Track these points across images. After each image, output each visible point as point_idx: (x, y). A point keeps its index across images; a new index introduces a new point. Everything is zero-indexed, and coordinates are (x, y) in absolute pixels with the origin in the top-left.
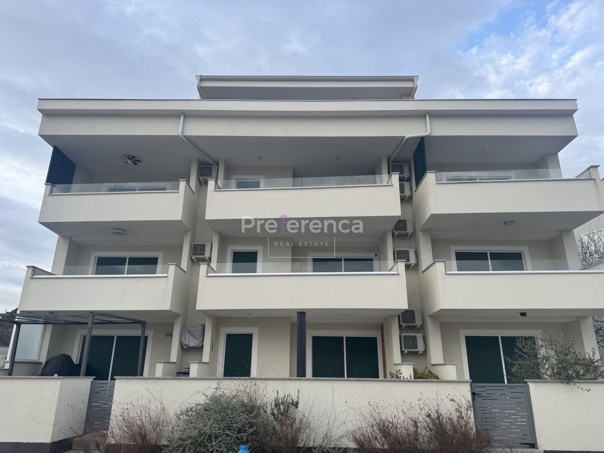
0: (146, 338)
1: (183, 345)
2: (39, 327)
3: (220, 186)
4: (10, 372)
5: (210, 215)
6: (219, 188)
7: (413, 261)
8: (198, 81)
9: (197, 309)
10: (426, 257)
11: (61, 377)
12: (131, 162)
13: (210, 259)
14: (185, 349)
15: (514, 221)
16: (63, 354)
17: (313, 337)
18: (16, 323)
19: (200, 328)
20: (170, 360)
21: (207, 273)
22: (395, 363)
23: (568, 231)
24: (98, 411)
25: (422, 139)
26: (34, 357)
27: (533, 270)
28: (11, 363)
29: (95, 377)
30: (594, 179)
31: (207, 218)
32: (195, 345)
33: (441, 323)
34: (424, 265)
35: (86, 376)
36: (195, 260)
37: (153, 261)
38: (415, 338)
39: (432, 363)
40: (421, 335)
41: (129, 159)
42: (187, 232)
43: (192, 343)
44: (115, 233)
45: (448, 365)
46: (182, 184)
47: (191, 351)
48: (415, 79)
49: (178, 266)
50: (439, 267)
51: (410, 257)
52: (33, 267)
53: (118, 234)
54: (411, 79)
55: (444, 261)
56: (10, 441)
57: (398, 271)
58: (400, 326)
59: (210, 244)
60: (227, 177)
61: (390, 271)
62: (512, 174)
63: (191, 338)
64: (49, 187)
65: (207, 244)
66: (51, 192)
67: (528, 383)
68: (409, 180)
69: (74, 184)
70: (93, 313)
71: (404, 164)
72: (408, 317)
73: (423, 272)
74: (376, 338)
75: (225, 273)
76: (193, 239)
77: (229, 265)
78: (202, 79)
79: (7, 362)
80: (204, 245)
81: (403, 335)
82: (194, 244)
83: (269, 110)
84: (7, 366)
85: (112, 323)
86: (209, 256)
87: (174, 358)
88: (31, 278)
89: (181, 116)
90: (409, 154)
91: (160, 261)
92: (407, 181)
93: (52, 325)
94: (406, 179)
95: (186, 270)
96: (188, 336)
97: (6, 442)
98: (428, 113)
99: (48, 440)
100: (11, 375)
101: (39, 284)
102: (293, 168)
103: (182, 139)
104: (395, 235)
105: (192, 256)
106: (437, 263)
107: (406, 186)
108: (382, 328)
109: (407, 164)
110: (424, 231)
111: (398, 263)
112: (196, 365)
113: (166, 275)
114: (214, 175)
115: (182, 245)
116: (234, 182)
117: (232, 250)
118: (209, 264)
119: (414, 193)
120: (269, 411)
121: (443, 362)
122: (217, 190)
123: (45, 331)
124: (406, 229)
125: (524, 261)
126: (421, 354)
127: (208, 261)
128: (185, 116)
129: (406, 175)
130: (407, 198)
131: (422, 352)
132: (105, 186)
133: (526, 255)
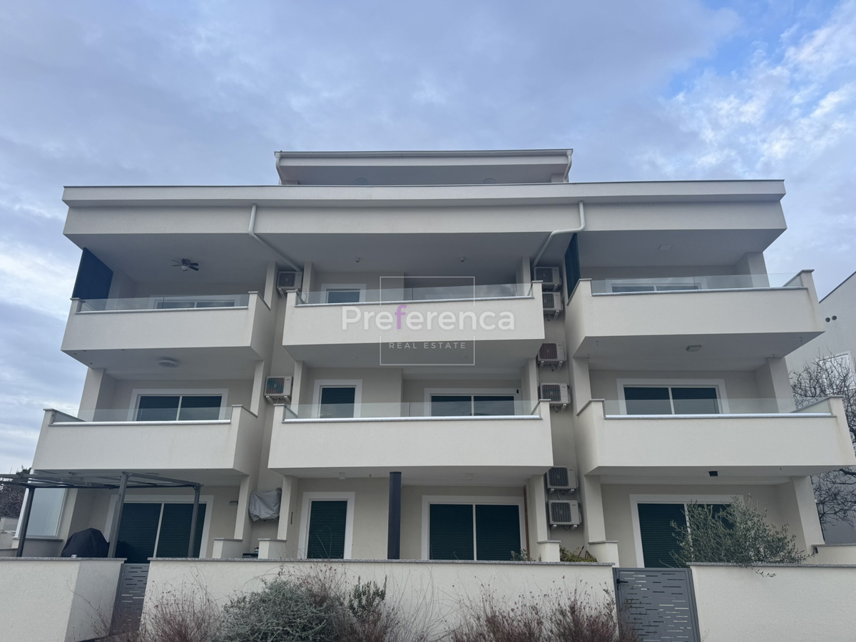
0: (203, 508)
1: (252, 515)
2: (60, 493)
3: (303, 299)
4: (19, 553)
5: (290, 338)
6: (303, 303)
7: (564, 400)
8: (278, 159)
9: (269, 467)
10: (582, 393)
11: (80, 558)
12: (187, 268)
13: (290, 397)
14: (255, 523)
15: (700, 346)
16: (91, 528)
18: (29, 486)
19: (275, 493)
20: (233, 536)
21: (284, 418)
22: (539, 541)
23: (778, 358)
24: (129, 603)
25: (575, 235)
26: (52, 532)
27: (731, 413)
28: (20, 540)
29: (126, 559)
30: (807, 289)
31: (285, 343)
32: (269, 516)
33: (602, 486)
34: (579, 407)
35: (116, 557)
36: (270, 399)
37: (215, 402)
38: (567, 506)
39: (590, 541)
40: (575, 502)
41: (184, 264)
42: (259, 361)
43: (264, 513)
44: (163, 364)
45: (607, 544)
46: (253, 298)
47: (263, 524)
48: (569, 153)
49: (246, 408)
50: (596, 409)
51: (561, 395)
52: (53, 410)
53: (168, 365)
54: (563, 154)
55: (603, 401)
57: (540, 414)
58: (547, 491)
59: (290, 378)
60: (315, 287)
61: (532, 414)
62: (703, 280)
63: (262, 506)
64: (77, 303)
65: (286, 378)
66: (79, 309)
67: (691, 567)
68: (560, 289)
69: (111, 298)
70: (126, 473)
71: (553, 268)
72: (558, 477)
73: (578, 415)
74: (518, 506)
75: (310, 418)
76: (268, 370)
77: (316, 407)
78: (283, 156)
79: (15, 539)
80: (282, 381)
81: (551, 501)
82: (268, 377)
84: (16, 545)
85: (155, 486)
86: (289, 394)
87: (239, 535)
88: (49, 426)
89: (252, 207)
90: (559, 254)
91: (224, 402)
92: (557, 291)
93: (76, 489)
94: (555, 288)
95: (256, 414)
96: (259, 504)
98: (582, 201)
100: (21, 556)
101: (61, 434)
102: (404, 274)
103: (253, 237)
104: (542, 365)
105: (266, 394)
106: (593, 404)
107: (556, 297)
108: (524, 492)
109: (557, 268)
110: (579, 359)
111: (541, 403)
112: (268, 543)
113: (229, 421)
114: (297, 284)
115: (253, 380)
116: (324, 294)
117: (321, 386)
118: (288, 406)
119: (566, 307)
120: (346, 603)
121: (604, 539)
122: (299, 305)
123: (67, 496)
124: (555, 356)
125: (718, 400)
126: (576, 528)
127: (286, 401)
128: (258, 208)
129: (556, 282)
130: (556, 314)
131: (578, 525)
132: (152, 300)
133: (722, 391)
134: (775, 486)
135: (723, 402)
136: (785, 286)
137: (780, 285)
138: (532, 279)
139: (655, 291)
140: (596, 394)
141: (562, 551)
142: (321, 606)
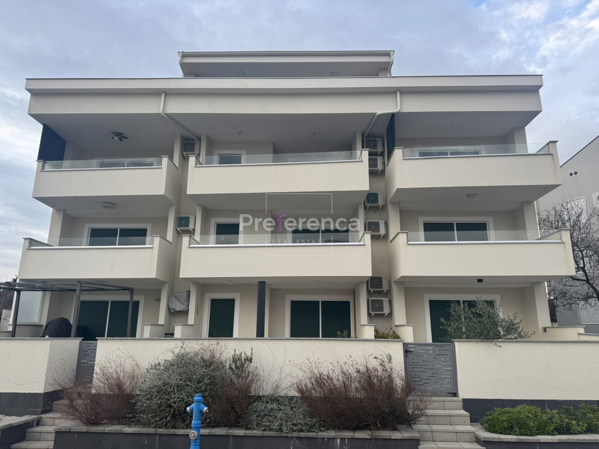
0: (136, 304)
1: (170, 309)
2: (39, 294)
3: (201, 161)
4: (13, 334)
5: (191, 190)
6: (201, 164)
7: (382, 232)
8: (180, 58)
9: (180, 277)
10: (395, 227)
11: (51, 338)
12: (118, 138)
13: (194, 230)
14: (173, 314)
15: (476, 194)
16: (62, 317)
17: (291, 301)
18: (16, 290)
19: (185, 294)
20: (158, 322)
21: (190, 244)
22: (362, 324)
23: (530, 203)
24: (86, 366)
25: (393, 115)
26: (36, 320)
28: (13, 325)
29: (83, 338)
30: (552, 154)
31: (188, 193)
32: (182, 309)
33: (405, 288)
34: (391, 236)
35: (76, 337)
36: (180, 231)
37: (142, 233)
38: (381, 301)
39: (396, 324)
40: (387, 299)
41: (116, 135)
42: (172, 205)
43: (179, 307)
44: (105, 206)
45: (406, 327)
46: (165, 160)
47: (178, 314)
48: (391, 53)
49: (163, 237)
50: (402, 238)
51: (380, 228)
52: (30, 239)
53: (108, 207)
54: (387, 54)
55: (407, 233)
56: (9, 392)
57: (364, 242)
58: (368, 292)
59: (194, 217)
60: (209, 153)
61: (359, 242)
62: (482, 148)
63: (177, 303)
64: (41, 163)
65: (191, 217)
66: (43, 168)
67: (455, 342)
68: (382, 154)
69: (65, 160)
70: (80, 282)
71: (378, 139)
72: (376, 283)
73: (391, 242)
74: (349, 302)
75: (208, 244)
76: (178, 211)
77: (213, 237)
78: (184, 55)
79: (10, 325)
80: (188, 219)
81: (371, 299)
82: (178, 216)
83: (246, 88)
84: (10, 329)
85: (102, 290)
86: (193, 228)
87: (162, 320)
88: (28, 250)
89: (161, 94)
90: (382, 129)
91: (149, 233)
92: (380, 155)
93: (50, 292)
94: (379, 153)
95: (171, 241)
96: (175, 301)
97: (6, 393)
98: (399, 90)
99: (41, 391)
100: (14, 336)
101: (36, 255)
102: (273, 143)
103: (163, 116)
104: (368, 208)
105: (177, 228)
106: (400, 235)
107: (379, 160)
108: (354, 292)
109: (381, 139)
110: (393, 203)
111: (365, 234)
112: (181, 327)
113: (151, 246)
114: (196, 151)
115: (168, 218)
116: (216, 158)
117: (215, 222)
118: (192, 236)
119: (386, 167)
120: (227, 366)
121: (405, 323)
122: (198, 166)
123: (44, 297)
124: (377, 202)
125: (488, 231)
126: (387, 316)
127: (191, 233)
128: (166, 94)
129: (379, 149)
130: (379, 172)
131: (388, 314)
132: (94, 162)
133: (490, 225)
134: (522, 289)
135: (491, 233)
136: (538, 152)
137: (534, 152)
138: (363, 147)
139: (449, 156)
140: (404, 227)
141: (376, 330)
142: (210, 368)
